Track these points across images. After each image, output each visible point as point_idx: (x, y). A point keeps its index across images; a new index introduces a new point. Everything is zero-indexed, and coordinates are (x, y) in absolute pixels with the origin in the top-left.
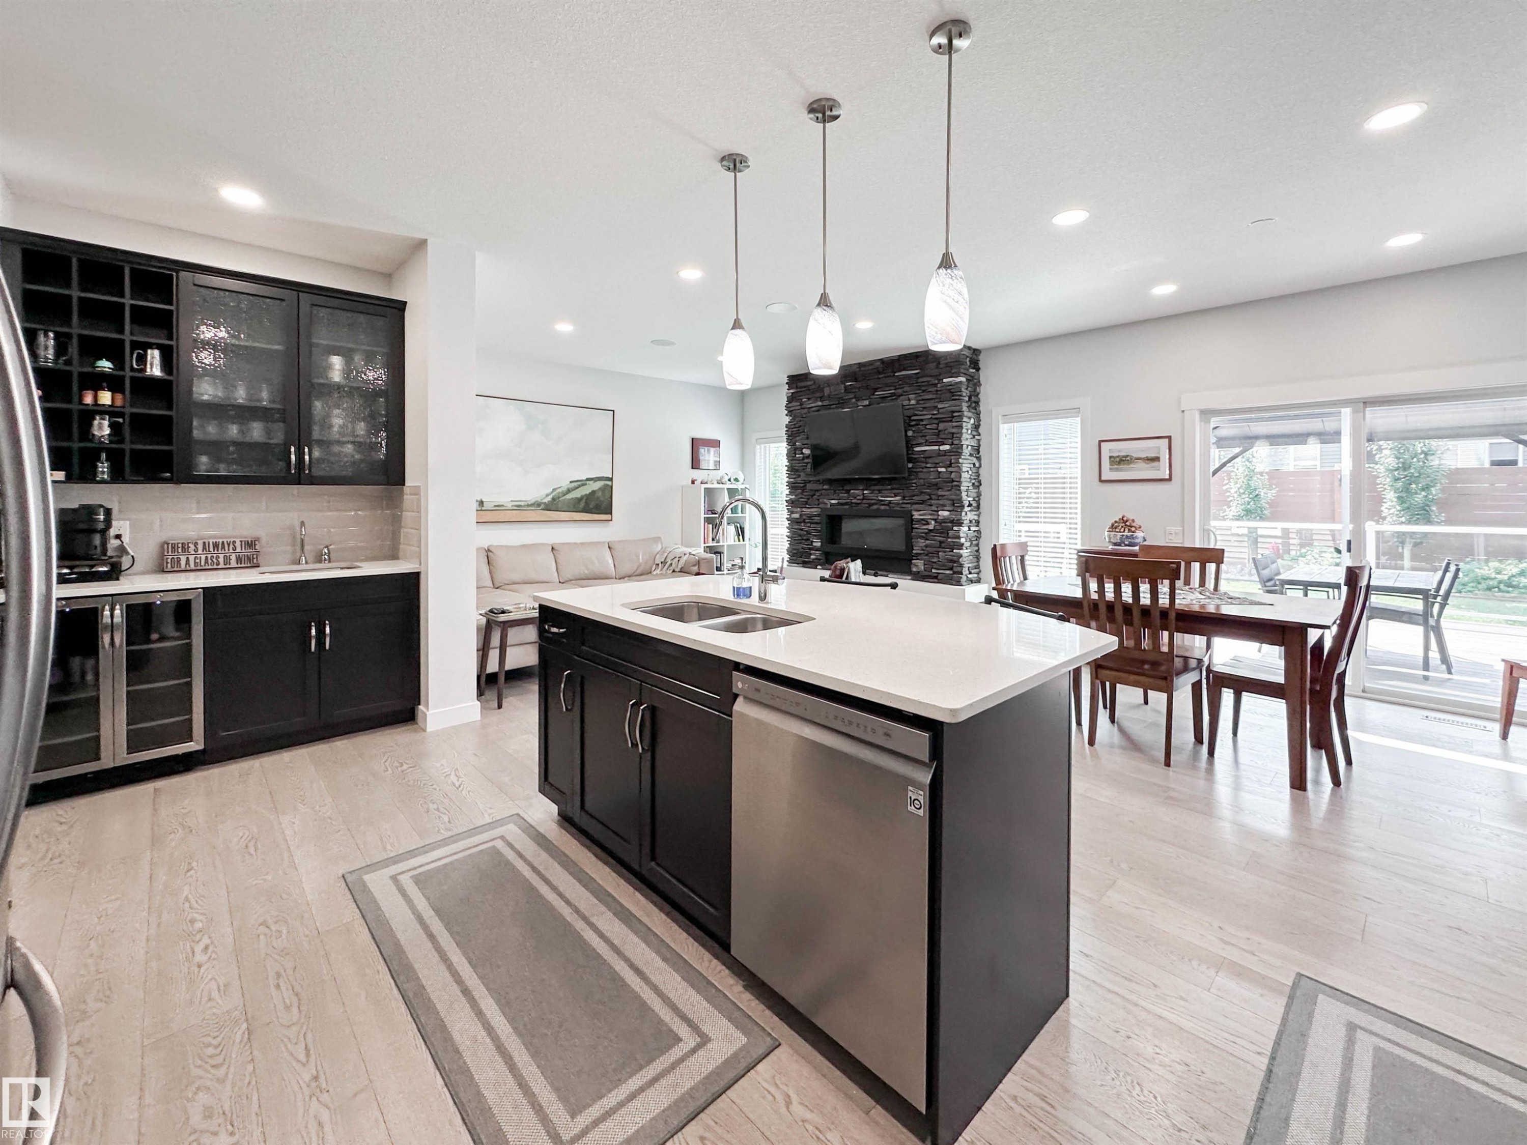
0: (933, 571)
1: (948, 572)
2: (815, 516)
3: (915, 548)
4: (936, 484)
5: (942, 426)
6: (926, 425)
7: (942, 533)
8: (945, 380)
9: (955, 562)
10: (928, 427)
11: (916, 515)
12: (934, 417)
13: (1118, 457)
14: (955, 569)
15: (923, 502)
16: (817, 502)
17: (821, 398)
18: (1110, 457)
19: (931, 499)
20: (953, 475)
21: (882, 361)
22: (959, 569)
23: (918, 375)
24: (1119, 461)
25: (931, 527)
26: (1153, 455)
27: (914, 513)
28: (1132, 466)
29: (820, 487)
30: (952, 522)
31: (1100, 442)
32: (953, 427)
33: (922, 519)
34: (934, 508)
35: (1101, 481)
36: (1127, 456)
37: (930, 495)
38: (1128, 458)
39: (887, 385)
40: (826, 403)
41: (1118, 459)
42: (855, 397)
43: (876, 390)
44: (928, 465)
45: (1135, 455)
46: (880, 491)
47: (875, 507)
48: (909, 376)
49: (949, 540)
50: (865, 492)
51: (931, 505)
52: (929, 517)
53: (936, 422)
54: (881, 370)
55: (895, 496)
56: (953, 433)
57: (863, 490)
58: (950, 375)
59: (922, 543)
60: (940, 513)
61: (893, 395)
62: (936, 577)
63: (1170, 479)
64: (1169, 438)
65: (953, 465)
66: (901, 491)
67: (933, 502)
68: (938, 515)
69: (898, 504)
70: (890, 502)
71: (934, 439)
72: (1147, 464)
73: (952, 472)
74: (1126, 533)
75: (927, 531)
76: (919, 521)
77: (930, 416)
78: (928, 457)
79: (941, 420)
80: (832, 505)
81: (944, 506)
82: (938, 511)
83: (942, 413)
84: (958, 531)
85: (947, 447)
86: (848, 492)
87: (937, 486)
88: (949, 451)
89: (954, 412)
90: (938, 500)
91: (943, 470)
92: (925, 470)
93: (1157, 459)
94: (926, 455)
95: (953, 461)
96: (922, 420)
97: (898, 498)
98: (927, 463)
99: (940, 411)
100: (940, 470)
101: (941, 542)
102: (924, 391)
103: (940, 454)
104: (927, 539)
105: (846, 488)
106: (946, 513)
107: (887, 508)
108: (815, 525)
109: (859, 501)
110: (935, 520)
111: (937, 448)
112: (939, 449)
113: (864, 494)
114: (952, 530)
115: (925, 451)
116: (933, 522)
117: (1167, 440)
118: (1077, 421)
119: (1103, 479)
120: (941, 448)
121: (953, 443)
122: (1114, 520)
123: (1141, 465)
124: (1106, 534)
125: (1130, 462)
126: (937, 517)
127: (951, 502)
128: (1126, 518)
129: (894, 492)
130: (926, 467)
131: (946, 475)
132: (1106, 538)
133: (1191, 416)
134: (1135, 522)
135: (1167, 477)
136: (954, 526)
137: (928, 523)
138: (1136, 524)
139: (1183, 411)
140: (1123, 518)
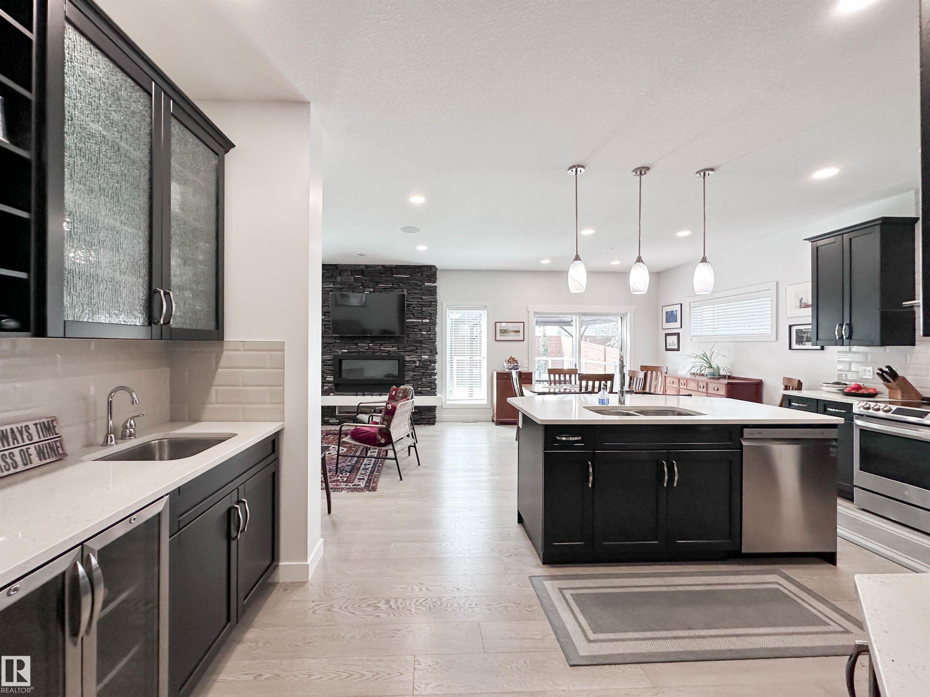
0: (419, 389)
1: (428, 389)
2: (328, 360)
3: (406, 377)
4: (421, 341)
5: (424, 309)
6: (414, 307)
7: (424, 368)
8: (426, 284)
9: (432, 383)
10: (415, 308)
11: (407, 358)
12: (419, 303)
13: (503, 330)
14: (433, 387)
15: (412, 351)
16: (329, 351)
17: (334, 282)
18: (500, 330)
19: (417, 349)
20: (431, 336)
21: (383, 266)
22: (435, 387)
23: (408, 279)
24: (504, 332)
25: (417, 364)
27: (406, 357)
28: (509, 334)
29: (333, 341)
30: (430, 361)
31: (496, 323)
32: (432, 310)
33: (411, 361)
34: (419, 354)
36: (507, 330)
37: (416, 347)
39: (387, 281)
40: (339, 286)
42: (363, 286)
43: (379, 283)
44: (415, 330)
45: (510, 329)
46: (381, 344)
47: (378, 354)
48: (403, 278)
49: (429, 371)
50: (370, 345)
51: (417, 353)
52: (416, 359)
53: (421, 306)
54: (382, 272)
55: (393, 347)
56: (431, 313)
57: (369, 343)
58: (430, 281)
59: (412, 374)
60: (423, 357)
61: (392, 287)
62: (421, 393)
63: (524, 340)
64: (524, 323)
65: (432, 331)
66: (396, 344)
67: (418, 350)
68: (421, 358)
69: (395, 352)
70: (389, 351)
71: (420, 315)
72: (515, 333)
73: (430, 334)
74: (515, 364)
75: (414, 367)
76: (409, 362)
77: (417, 303)
78: (415, 325)
79: (423, 306)
80: (342, 353)
81: (426, 353)
82: (421, 356)
83: (424, 302)
84: (434, 366)
85: (428, 321)
86: (356, 344)
87: (421, 342)
88: (429, 323)
89: (431, 302)
90: (422, 349)
91: (425, 333)
92: (413, 333)
93: (518, 331)
95: (431, 328)
96: (411, 304)
97: (394, 349)
98: (414, 329)
99: (423, 300)
100: (423, 333)
101: (423, 373)
102: (412, 288)
103: (423, 324)
104: (415, 372)
105: (354, 342)
106: (427, 357)
107: (387, 354)
108: (327, 367)
109: (365, 351)
110: (419, 361)
111: (421, 320)
112: (422, 322)
113: (369, 346)
114: (431, 366)
115: (413, 322)
116: (418, 362)
117: (523, 324)
118: (486, 311)
119: (497, 339)
120: (424, 321)
121: (431, 319)
122: (508, 358)
123: (513, 334)
124: (505, 364)
125: (508, 332)
126: (420, 359)
127: (429, 351)
128: (513, 357)
129: (392, 344)
130: (414, 331)
131: (427, 336)
132: (505, 367)
133: (531, 314)
134: (516, 359)
135: (523, 339)
136: (431, 364)
137: (415, 362)
138: (517, 360)
139: (528, 312)
140: (511, 357)
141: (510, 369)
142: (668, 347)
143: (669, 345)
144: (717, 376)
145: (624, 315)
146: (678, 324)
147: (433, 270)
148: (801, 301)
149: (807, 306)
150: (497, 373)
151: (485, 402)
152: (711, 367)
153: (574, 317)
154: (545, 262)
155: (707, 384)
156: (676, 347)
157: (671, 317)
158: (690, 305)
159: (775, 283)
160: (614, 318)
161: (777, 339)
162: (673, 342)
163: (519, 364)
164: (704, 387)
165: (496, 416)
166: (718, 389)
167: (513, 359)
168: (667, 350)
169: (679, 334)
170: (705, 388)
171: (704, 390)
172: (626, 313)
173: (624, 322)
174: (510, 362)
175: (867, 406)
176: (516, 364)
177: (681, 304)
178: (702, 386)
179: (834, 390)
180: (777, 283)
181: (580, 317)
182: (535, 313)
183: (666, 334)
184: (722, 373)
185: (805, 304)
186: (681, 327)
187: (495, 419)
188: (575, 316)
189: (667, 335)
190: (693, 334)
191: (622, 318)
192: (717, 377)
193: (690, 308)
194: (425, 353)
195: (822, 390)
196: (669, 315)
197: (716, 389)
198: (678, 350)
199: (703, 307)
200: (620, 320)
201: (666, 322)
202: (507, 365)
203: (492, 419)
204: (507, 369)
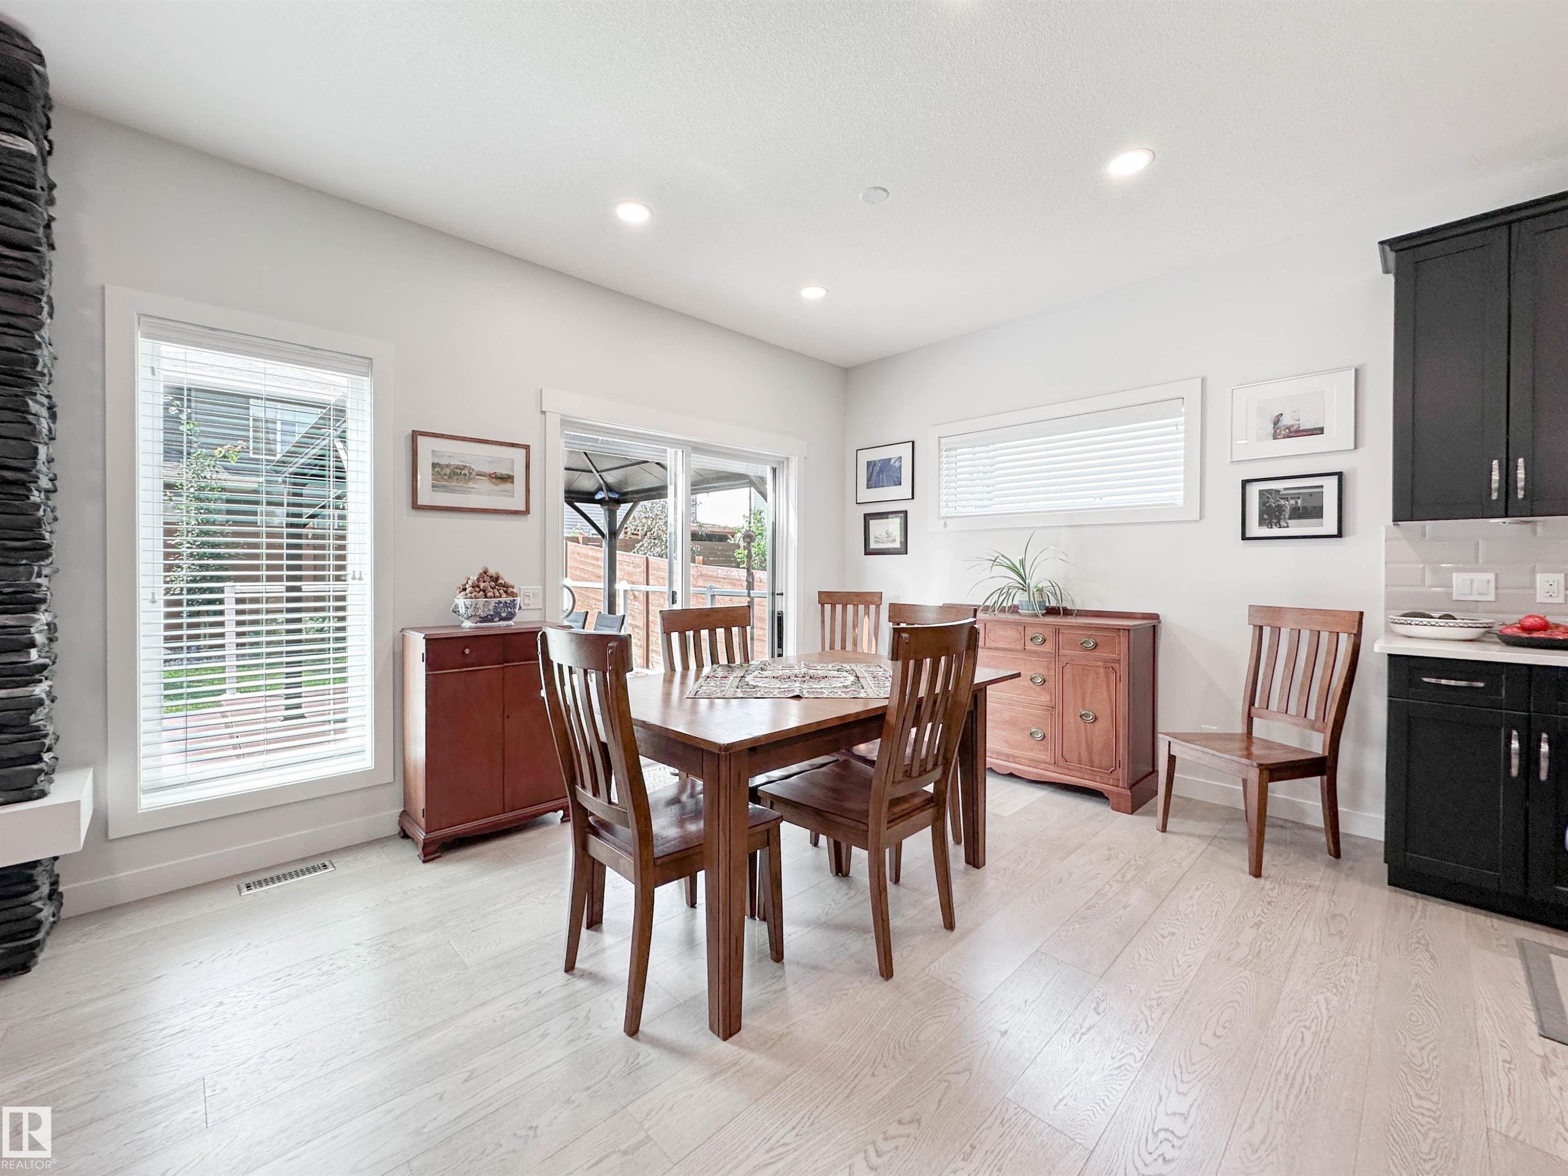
13: (448, 466)
18: (434, 465)
24: (450, 474)
26: (505, 472)
28: (471, 484)
31: (415, 435)
35: (415, 506)
36: (463, 467)
38: (466, 471)
41: (448, 471)
45: (477, 467)
63: (527, 512)
64: (527, 448)
72: (496, 484)
74: (504, 598)
93: (507, 479)
117: (524, 451)
118: (366, 381)
119: (419, 503)
122: (474, 578)
123: (485, 485)
124: (461, 601)
125: (467, 478)
128: (492, 572)
132: (462, 610)
133: (553, 421)
134: (506, 578)
135: (523, 508)
138: (509, 581)
139: (544, 413)
140: (485, 573)
141: (485, 619)
142: (873, 545)
143: (876, 542)
145: (781, 462)
146: (903, 491)
149: (1298, 432)
150: (431, 642)
151: (366, 762)
152: (1027, 587)
153: (670, 451)
155: (1057, 632)
156: (897, 545)
157: (882, 474)
158: (939, 440)
159: (1200, 379)
162: (888, 534)
163: (518, 600)
164: (1044, 641)
165: (422, 821)
166: (1095, 645)
167: (496, 579)
168: (868, 552)
169: (906, 512)
170: (1048, 643)
171: (1046, 647)
172: (788, 459)
173: (781, 479)
174: (484, 591)
176: (509, 599)
177: (913, 442)
178: (1039, 639)
180: (1203, 381)
182: (567, 420)
183: (865, 515)
186: (913, 498)
187: (419, 832)
188: (673, 450)
189: (868, 517)
190: (944, 512)
191: (774, 470)
193: (940, 450)
196: (877, 469)
197: (1090, 643)
198: (904, 550)
199: (973, 449)
200: (772, 475)
201: (869, 487)
202: (468, 602)
203: (403, 830)
204: (468, 618)
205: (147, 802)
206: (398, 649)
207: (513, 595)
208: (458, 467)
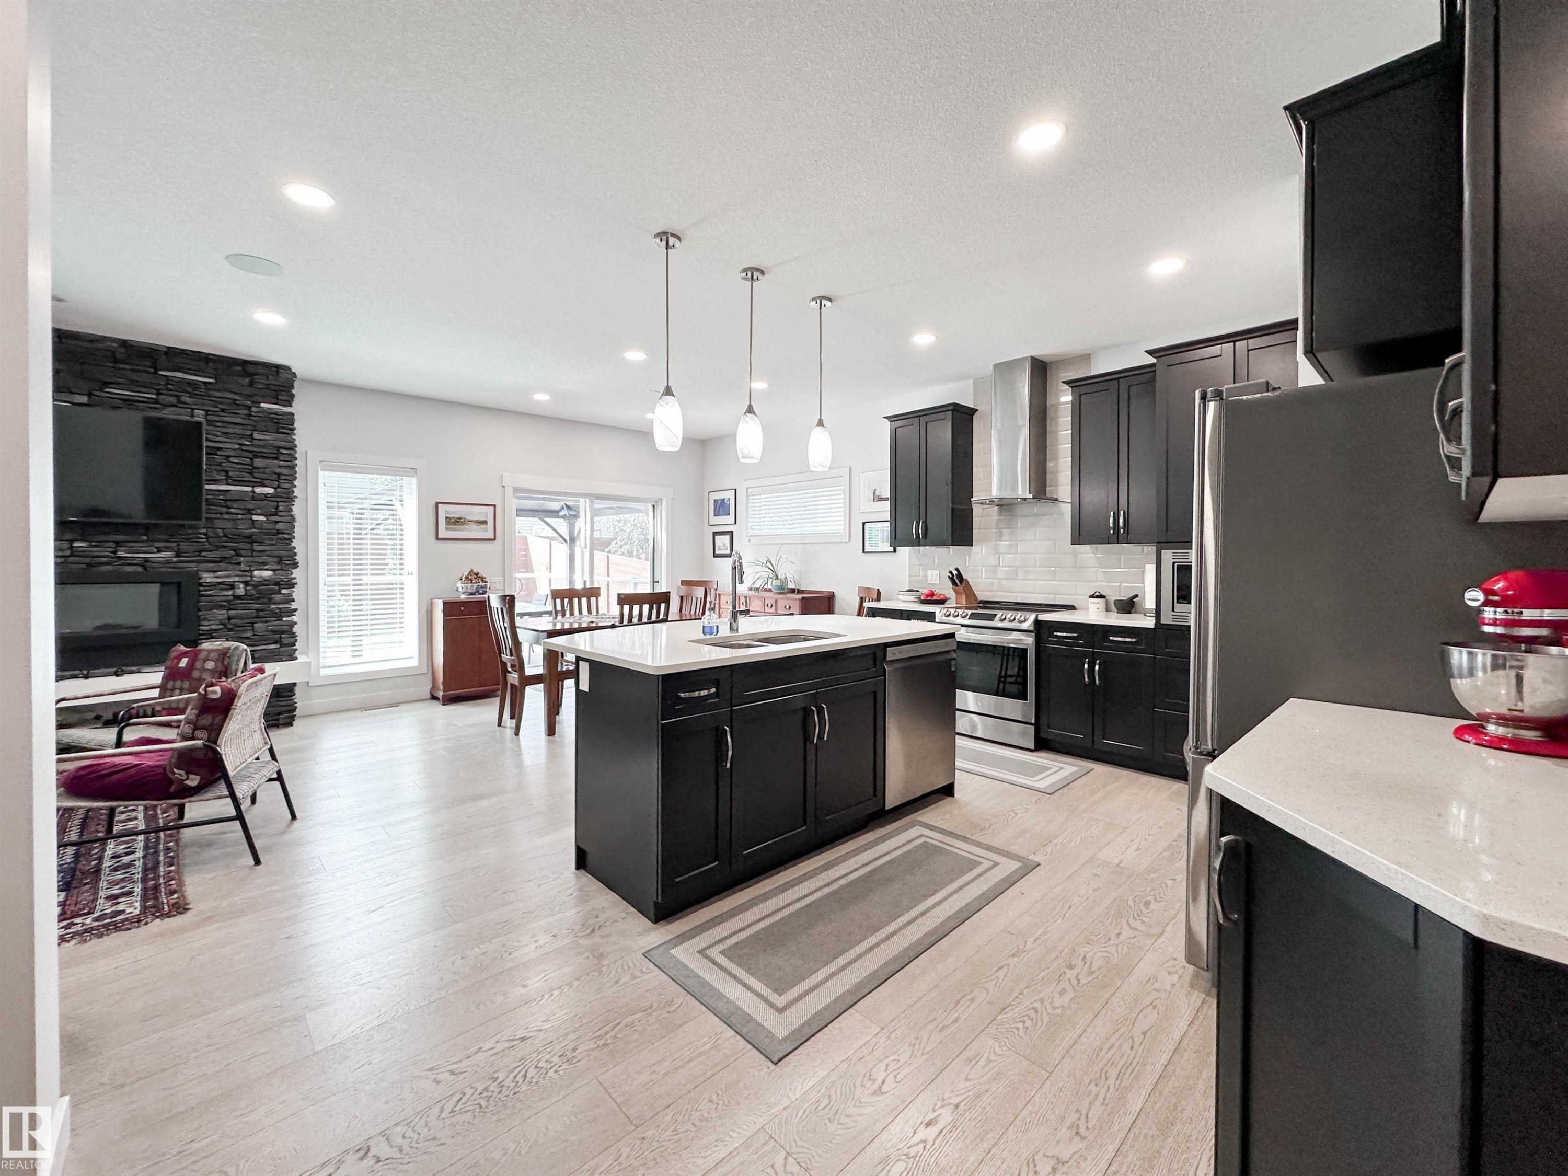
1: (272, 646)
3: (209, 622)
4: (249, 537)
5: (258, 462)
6: (228, 457)
7: (258, 598)
8: (262, 405)
9: (283, 632)
10: (231, 459)
11: (208, 578)
12: (244, 448)
13: (453, 518)
14: (286, 641)
15: (223, 559)
18: (447, 518)
19: (238, 555)
20: (280, 526)
21: (124, 343)
22: (291, 640)
23: (209, 386)
24: (455, 522)
25: (241, 590)
26: (483, 519)
27: (204, 575)
28: (464, 527)
30: (277, 584)
31: (437, 503)
32: (280, 467)
33: (219, 583)
34: (243, 567)
35: (437, 538)
36: (461, 518)
37: (235, 550)
38: (463, 520)
39: (136, 383)
41: (453, 520)
43: (106, 384)
44: (233, 510)
45: (468, 518)
46: (118, 544)
48: (189, 383)
49: (273, 606)
50: (76, 545)
51: (238, 564)
52: (237, 579)
53: (250, 455)
54: (118, 356)
55: (159, 551)
56: (279, 475)
57: (73, 541)
58: (275, 400)
59: (222, 614)
60: (256, 573)
61: (156, 401)
63: (495, 539)
64: (494, 506)
65: (281, 514)
66: (175, 544)
67: (242, 559)
68: (252, 577)
69: (169, 562)
70: (146, 560)
71: (247, 477)
72: (478, 526)
73: (277, 522)
74: (481, 584)
75: (231, 598)
76: (213, 586)
77: (238, 447)
78: (228, 500)
79: (256, 455)
81: (264, 564)
82: (251, 571)
83: (257, 446)
84: (290, 594)
85: (271, 491)
87: (250, 539)
88: (272, 496)
89: (279, 448)
90: (252, 556)
91: (262, 518)
92: (226, 517)
93: (485, 522)
94: (229, 497)
95: (281, 508)
96: (219, 449)
97: (162, 555)
98: (228, 507)
99: (255, 442)
100: (255, 518)
101: (258, 610)
102: (222, 410)
103: (254, 497)
104: (230, 609)
106: (267, 574)
107: (140, 569)
110: (246, 584)
111: (250, 489)
112: (253, 492)
113: (72, 547)
114: (279, 593)
115: (228, 491)
116: (242, 586)
117: (493, 508)
118: (414, 480)
119: (439, 537)
120: (259, 490)
121: (278, 487)
122: (466, 574)
123: (474, 526)
124: (460, 585)
125: (463, 524)
126: (249, 579)
127: (275, 560)
128: (475, 571)
129: (157, 544)
130: (227, 513)
131: (266, 526)
132: (460, 589)
133: (509, 491)
134: (482, 574)
135: (493, 537)
136: (280, 589)
137: (232, 586)
138: (484, 575)
139: (504, 487)
140: (472, 571)
141: (471, 594)
142: (717, 552)
143: (718, 550)
144: (783, 590)
145: (657, 502)
146: (730, 519)
147: (283, 375)
148: (874, 493)
149: (881, 499)
150: (445, 603)
151: (414, 663)
152: (777, 578)
153: (582, 500)
154: (542, 397)
155: (776, 601)
156: (728, 552)
157: (721, 508)
158: (747, 491)
159: (848, 468)
160: (641, 506)
161: (850, 540)
162: (724, 545)
163: (488, 584)
164: (772, 606)
165: (441, 687)
166: (790, 608)
167: (477, 574)
168: (715, 556)
169: (732, 532)
170: (774, 607)
171: (773, 610)
172: (661, 499)
173: (657, 512)
174: (471, 580)
175: (948, 613)
176: (484, 584)
177: (735, 490)
178: (770, 605)
179: (912, 598)
180: (850, 469)
181: (592, 502)
182: (516, 490)
183: (713, 533)
184: (791, 585)
185: (878, 496)
186: (735, 523)
187: (440, 694)
188: (584, 499)
189: (715, 534)
190: (751, 532)
191: (654, 506)
192: (786, 591)
193: (747, 496)
194: (262, 566)
195: (898, 599)
196: (719, 504)
197: (788, 607)
198: (731, 555)
199: (762, 496)
200: (651, 510)
201: (715, 515)
202: (463, 585)
203: (432, 695)
204: (463, 593)
205: (323, 672)
206: (430, 608)
207: (486, 582)
208: (458, 518)
